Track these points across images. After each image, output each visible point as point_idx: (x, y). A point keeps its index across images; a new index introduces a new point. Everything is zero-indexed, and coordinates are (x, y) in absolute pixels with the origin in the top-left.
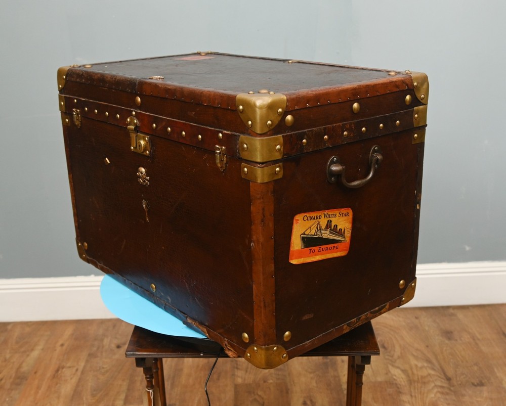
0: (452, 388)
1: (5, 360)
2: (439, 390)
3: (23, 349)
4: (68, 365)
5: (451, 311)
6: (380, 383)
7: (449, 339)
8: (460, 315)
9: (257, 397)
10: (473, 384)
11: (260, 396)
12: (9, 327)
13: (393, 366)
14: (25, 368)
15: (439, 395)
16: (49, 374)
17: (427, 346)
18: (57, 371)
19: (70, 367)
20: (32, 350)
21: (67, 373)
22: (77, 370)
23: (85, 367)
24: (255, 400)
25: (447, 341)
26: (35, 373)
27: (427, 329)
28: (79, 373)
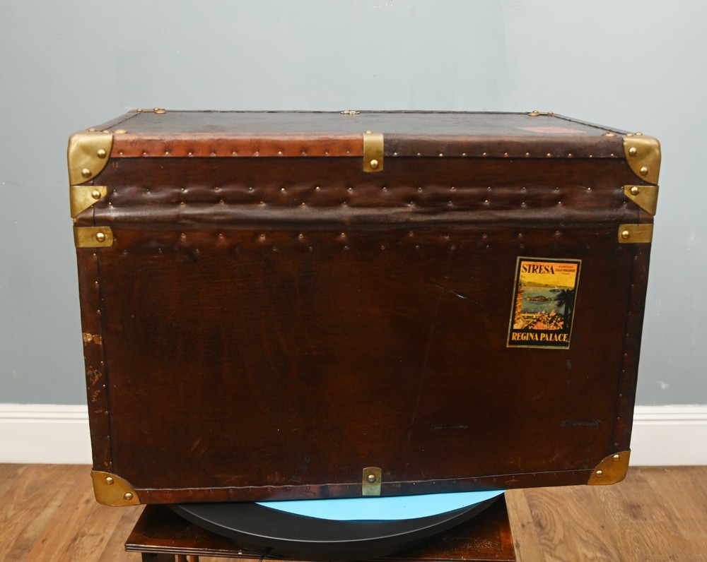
1: (6, 520)
3: (32, 506)
4: (91, 532)
5: (639, 474)
7: (635, 517)
8: (652, 480)
12: (20, 471)
13: (551, 555)
14: (30, 533)
16: (63, 544)
17: (603, 527)
18: (75, 539)
19: (93, 535)
20: (46, 506)
21: (87, 543)
22: (102, 540)
23: (114, 535)
25: (631, 520)
26: (43, 541)
27: (603, 500)
28: (104, 545)
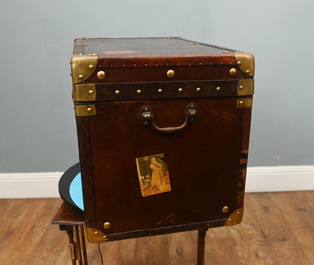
0: (267, 242)
1: (3, 221)
2: (259, 243)
3: (14, 215)
4: (40, 225)
5: (268, 195)
6: (224, 238)
7: (266, 212)
8: (274, 197)
9: (149, 246)
10: (280, 240)
11: (151, 246)
12: (8, 202)
13: (232, 228)
14: (14, 226)
15: (258, 246)
16: (28, 230)
17: (253, 216)
19: (40, 226)
20: (19, 215)
21: (38, 229)
22: (44, 228)
23: (49, 226)
24: (148, 248)
25: (265, 213)
26: (19, 229)
27: (253, 205)
28: (45, 230)
